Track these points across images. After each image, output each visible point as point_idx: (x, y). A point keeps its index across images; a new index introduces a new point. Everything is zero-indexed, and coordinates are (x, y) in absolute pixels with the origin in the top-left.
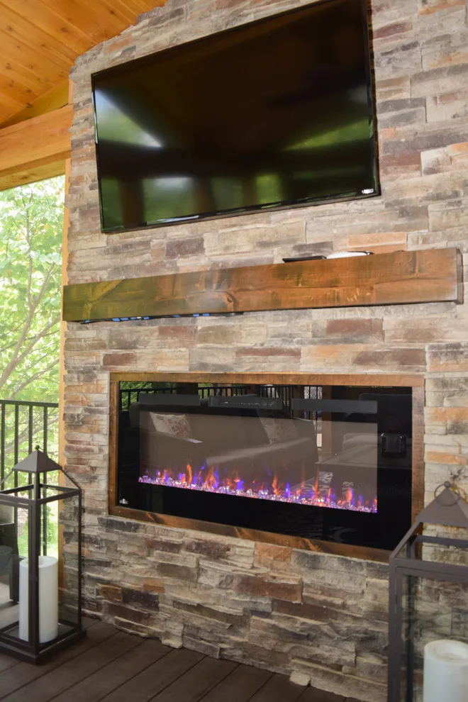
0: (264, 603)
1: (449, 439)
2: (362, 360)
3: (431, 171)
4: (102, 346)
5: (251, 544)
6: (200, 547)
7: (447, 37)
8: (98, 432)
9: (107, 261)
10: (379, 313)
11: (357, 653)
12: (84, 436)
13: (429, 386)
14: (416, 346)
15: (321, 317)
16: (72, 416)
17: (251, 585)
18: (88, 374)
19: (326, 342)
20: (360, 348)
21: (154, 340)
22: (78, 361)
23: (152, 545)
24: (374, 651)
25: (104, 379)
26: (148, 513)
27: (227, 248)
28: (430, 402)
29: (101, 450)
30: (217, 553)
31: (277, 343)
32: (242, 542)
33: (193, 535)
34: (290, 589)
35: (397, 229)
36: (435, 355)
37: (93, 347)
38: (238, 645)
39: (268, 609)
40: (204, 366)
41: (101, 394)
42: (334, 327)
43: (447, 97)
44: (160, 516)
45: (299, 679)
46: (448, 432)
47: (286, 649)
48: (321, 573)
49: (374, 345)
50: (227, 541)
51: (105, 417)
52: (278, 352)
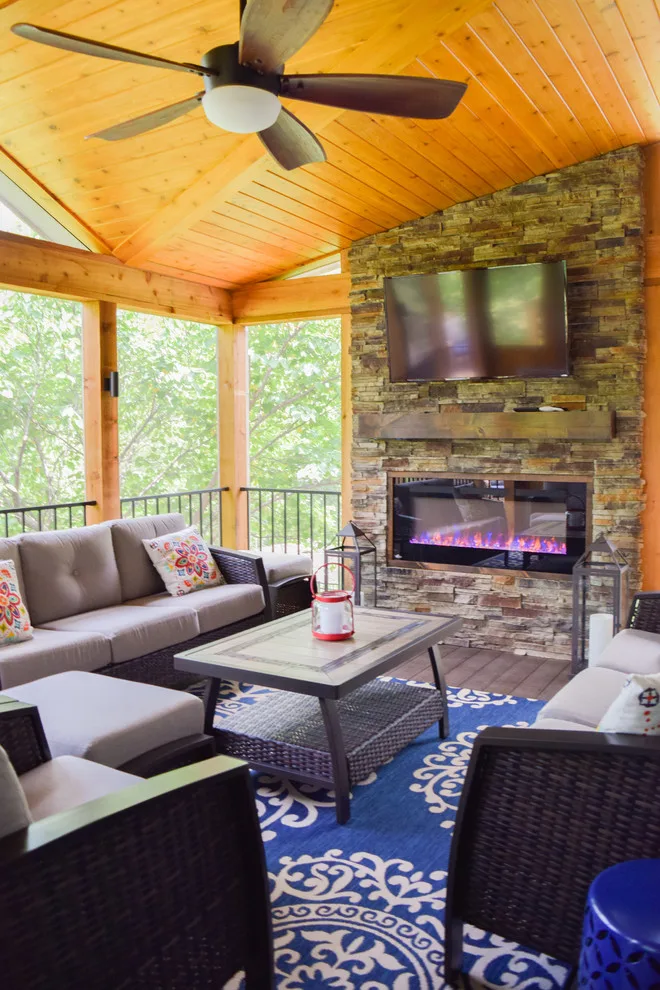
0: (497, 611)
1: (606, 512)
2: (561, 467)
3: (602, 361)
4: (382, 454)
5: (489, 576)
6: (455, 581)
8: (378, 511)
9: (385, 396)
11: (555, 633)
12: (367, 515)
13: (596, 483)
14: (590, 460)
16: (357, 500)
17: (492, 600)
18: (372, 472)
19: (538, 457)
20: (559, 460)
21: (422, 451)
22: (362, 464)
23: (420, 584)
24: (564, 632)
25: (383, 476)
26: (418, 563)
27: (474, 395)
28: (597, 490)
29: (381, 524)
30: (467, 584)
31: (506, 456)
32: (483, 576)
34: (514, 600)
36: (599, 466)
37: (376, 455)
38: (481, 638)
39: (500, 614)
40: (457, 470)
41: (380, 484)
44: (426, 564)
45: (520, 652)
46: (606, 509)
47: (512, 635)
48: (532, 590)
49: (566, 459)
50: (473, 576)
51: (385, 501)
52: (507, 461)
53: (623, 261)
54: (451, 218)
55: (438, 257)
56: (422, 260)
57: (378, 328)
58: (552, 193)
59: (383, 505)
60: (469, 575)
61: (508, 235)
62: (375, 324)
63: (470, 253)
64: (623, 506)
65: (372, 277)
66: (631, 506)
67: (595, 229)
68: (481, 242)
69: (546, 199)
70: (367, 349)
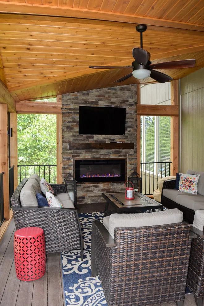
1: (130, 166)
2: (120, 156)
3: (129, 131)
4: (72, 154)
5: (103, 184)
6: (94, 186)
7: (131, 113)
8: (71, 170)
9: (73, 138)
10: (122, 150)
12: (68, 171)
13: (127, 159)
14: (126, 154)
15: (114, 150)
16: (65, 167)
17: (103, 190)
18: (69, 159)
19: (115, 154)
20: (119, 154)
21: (84, 153)
22: (66, 156)
23: (84, 188)
25: (72, 160)
26: (83, 183)
27: (98, 138)
28: (128, 161)
30: (97, 187)
32: (101, 184)
33: (92, 185)
34: (109, 189)
35: (124, 138)
36: (128, 155)
37: (70, 154)
38: (101, 200)
40: (94, 157)
41: (72, 162)
42: (115, 151)
43: (131, 122)
44: (85, 183)
48: (114, 186)
49: (121, 154)
50: (98, 184)
51: (73, 167)
52: (107, 155)
53: (133, 109)
54: (93, 92)
55: (89, 102)
56: (84, 102)
57: (71, 119)
58: (118, 91)
59: (72, 168)
60: (97, 184)
61: (107, 99)
62: (70, 118)
63: (98, 102)
64: (134, 164)
65: (69, 105)
66: (135, 164)
67: (127, 101)
68: (101, 100)
69: (116, 92)
70: (68, 124)
